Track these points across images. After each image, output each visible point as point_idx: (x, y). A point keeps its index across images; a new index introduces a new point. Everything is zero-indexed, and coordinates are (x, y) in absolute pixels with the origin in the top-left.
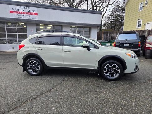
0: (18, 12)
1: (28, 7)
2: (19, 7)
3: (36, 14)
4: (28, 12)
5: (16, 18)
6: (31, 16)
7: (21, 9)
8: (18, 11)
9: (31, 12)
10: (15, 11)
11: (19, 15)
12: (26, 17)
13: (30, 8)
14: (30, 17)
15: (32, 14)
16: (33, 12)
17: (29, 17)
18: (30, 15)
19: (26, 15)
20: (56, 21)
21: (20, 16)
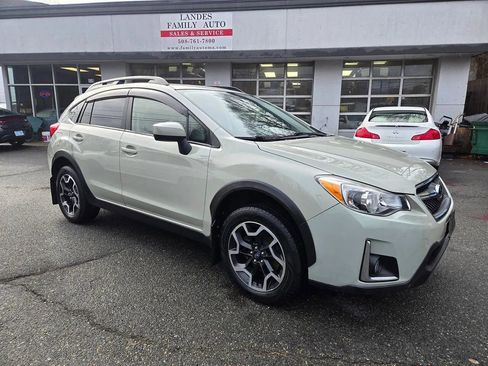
0: (180, 32)
1: (207, 14)
2: (184, 15)
3: (228, 32)
4: (206, 28)
5: (175, 50)
6: (213, 41)
7: (187, 21)
8: (180, 29)
9: (215, 28)
10: (174, 29)
11: (183, 41)
12: (201, 45)
13: (213, 14)
14: (211, 45)
15: (218, 33)
16: (220, 28)
17: (208, 45)
18: (211, 38)
19: (200, 38)
20: (288, 48)
21: (184, 45)
